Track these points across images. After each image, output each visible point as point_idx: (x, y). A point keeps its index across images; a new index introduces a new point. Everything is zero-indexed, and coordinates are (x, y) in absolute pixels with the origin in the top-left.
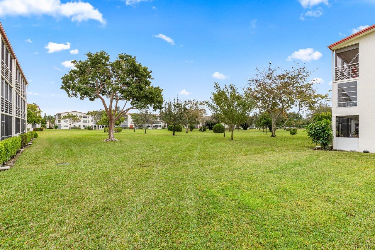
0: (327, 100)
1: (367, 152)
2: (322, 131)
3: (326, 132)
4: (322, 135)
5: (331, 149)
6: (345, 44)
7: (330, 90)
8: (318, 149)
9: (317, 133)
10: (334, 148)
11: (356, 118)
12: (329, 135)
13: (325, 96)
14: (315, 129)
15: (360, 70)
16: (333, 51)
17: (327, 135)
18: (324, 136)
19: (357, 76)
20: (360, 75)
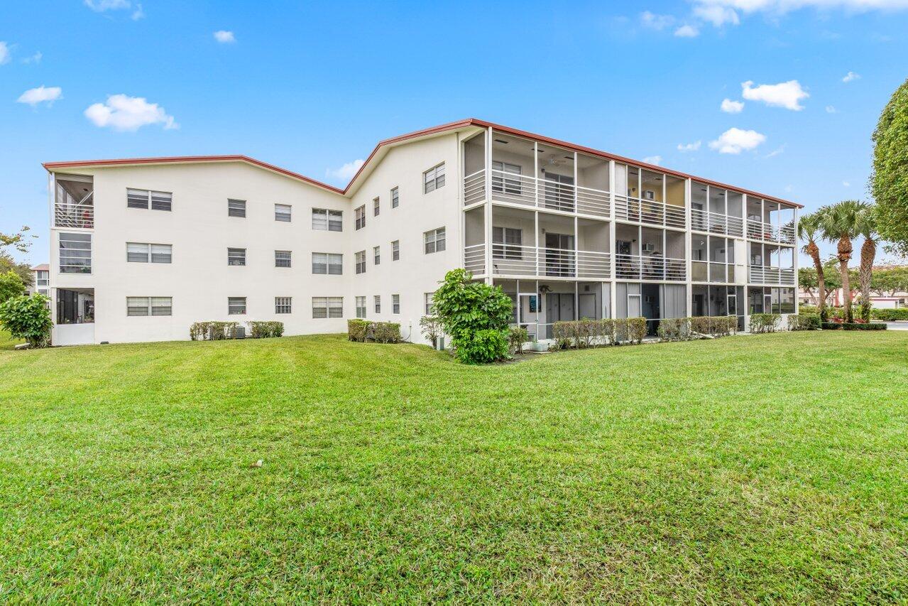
0: (21, 248)
1: (107, 343)
2: (32, 315)
3: (40, 316)
4: (34, 321)
5: (49, 345)
6: (74, 170)
7: (26, 229)
8: (23, 348)
9: (24, 318)
10: (53, 345)
11: (90, 292)
12: (45, 321)
13: (14, 239)
14: (18, 311)
15: (95, 217)
16: (51, 173)
17: (42, 321)
18: (37, 323)
19: (90, 227)
20: (95, 225)
